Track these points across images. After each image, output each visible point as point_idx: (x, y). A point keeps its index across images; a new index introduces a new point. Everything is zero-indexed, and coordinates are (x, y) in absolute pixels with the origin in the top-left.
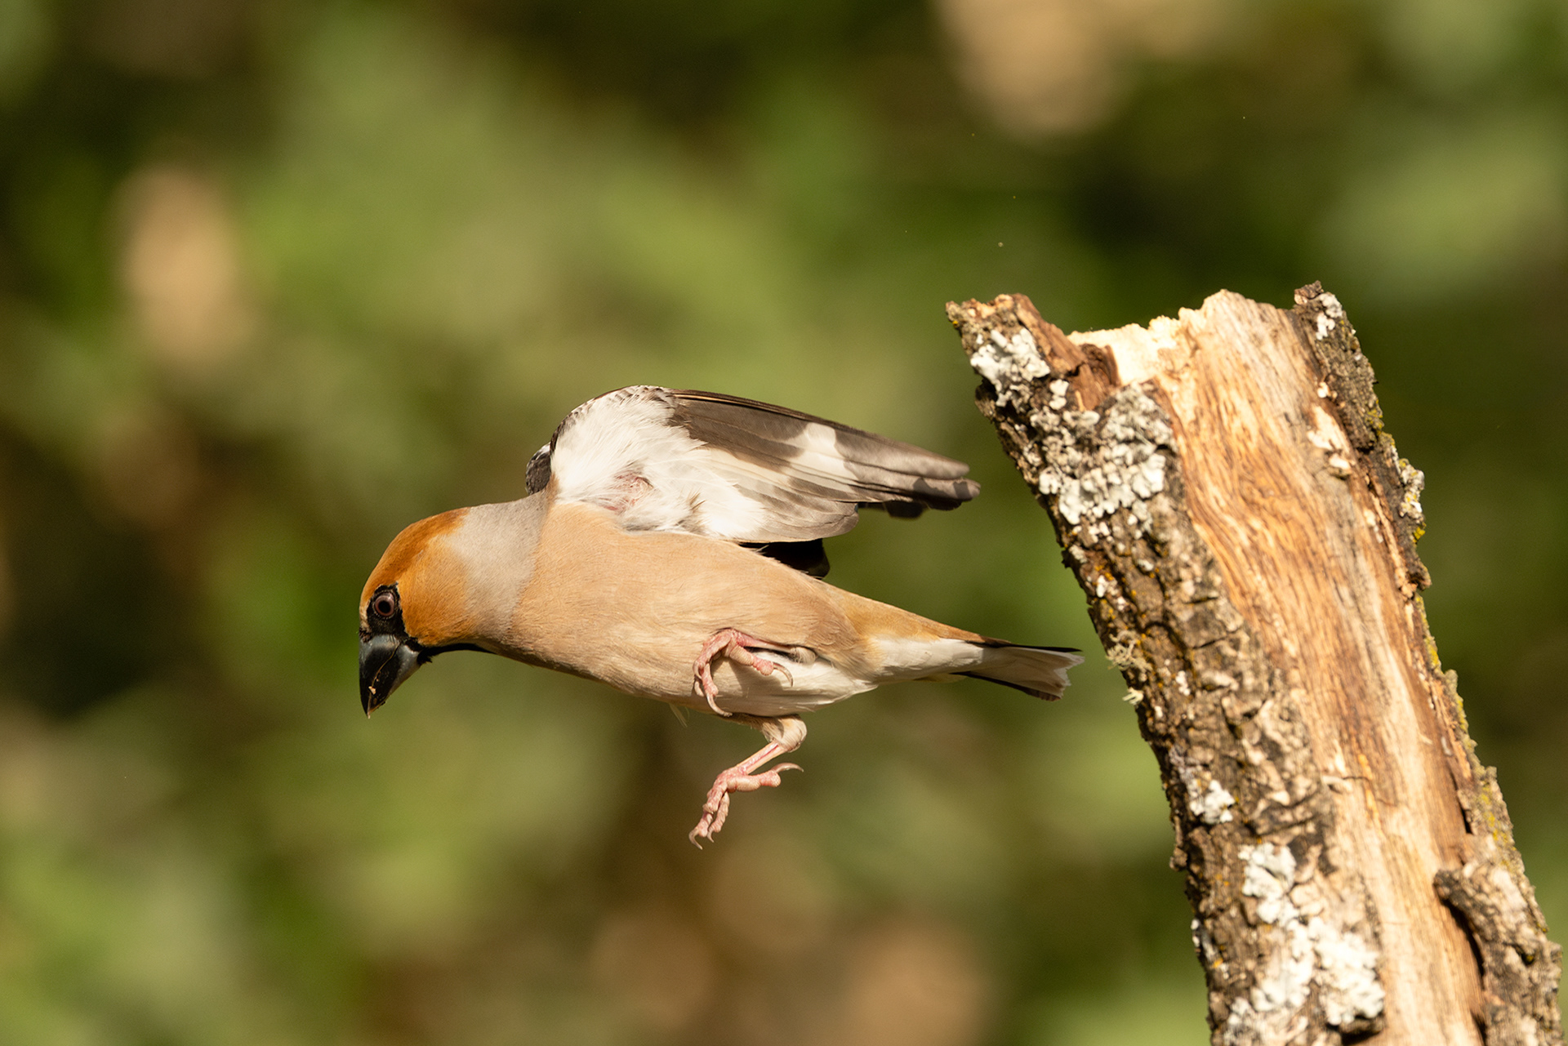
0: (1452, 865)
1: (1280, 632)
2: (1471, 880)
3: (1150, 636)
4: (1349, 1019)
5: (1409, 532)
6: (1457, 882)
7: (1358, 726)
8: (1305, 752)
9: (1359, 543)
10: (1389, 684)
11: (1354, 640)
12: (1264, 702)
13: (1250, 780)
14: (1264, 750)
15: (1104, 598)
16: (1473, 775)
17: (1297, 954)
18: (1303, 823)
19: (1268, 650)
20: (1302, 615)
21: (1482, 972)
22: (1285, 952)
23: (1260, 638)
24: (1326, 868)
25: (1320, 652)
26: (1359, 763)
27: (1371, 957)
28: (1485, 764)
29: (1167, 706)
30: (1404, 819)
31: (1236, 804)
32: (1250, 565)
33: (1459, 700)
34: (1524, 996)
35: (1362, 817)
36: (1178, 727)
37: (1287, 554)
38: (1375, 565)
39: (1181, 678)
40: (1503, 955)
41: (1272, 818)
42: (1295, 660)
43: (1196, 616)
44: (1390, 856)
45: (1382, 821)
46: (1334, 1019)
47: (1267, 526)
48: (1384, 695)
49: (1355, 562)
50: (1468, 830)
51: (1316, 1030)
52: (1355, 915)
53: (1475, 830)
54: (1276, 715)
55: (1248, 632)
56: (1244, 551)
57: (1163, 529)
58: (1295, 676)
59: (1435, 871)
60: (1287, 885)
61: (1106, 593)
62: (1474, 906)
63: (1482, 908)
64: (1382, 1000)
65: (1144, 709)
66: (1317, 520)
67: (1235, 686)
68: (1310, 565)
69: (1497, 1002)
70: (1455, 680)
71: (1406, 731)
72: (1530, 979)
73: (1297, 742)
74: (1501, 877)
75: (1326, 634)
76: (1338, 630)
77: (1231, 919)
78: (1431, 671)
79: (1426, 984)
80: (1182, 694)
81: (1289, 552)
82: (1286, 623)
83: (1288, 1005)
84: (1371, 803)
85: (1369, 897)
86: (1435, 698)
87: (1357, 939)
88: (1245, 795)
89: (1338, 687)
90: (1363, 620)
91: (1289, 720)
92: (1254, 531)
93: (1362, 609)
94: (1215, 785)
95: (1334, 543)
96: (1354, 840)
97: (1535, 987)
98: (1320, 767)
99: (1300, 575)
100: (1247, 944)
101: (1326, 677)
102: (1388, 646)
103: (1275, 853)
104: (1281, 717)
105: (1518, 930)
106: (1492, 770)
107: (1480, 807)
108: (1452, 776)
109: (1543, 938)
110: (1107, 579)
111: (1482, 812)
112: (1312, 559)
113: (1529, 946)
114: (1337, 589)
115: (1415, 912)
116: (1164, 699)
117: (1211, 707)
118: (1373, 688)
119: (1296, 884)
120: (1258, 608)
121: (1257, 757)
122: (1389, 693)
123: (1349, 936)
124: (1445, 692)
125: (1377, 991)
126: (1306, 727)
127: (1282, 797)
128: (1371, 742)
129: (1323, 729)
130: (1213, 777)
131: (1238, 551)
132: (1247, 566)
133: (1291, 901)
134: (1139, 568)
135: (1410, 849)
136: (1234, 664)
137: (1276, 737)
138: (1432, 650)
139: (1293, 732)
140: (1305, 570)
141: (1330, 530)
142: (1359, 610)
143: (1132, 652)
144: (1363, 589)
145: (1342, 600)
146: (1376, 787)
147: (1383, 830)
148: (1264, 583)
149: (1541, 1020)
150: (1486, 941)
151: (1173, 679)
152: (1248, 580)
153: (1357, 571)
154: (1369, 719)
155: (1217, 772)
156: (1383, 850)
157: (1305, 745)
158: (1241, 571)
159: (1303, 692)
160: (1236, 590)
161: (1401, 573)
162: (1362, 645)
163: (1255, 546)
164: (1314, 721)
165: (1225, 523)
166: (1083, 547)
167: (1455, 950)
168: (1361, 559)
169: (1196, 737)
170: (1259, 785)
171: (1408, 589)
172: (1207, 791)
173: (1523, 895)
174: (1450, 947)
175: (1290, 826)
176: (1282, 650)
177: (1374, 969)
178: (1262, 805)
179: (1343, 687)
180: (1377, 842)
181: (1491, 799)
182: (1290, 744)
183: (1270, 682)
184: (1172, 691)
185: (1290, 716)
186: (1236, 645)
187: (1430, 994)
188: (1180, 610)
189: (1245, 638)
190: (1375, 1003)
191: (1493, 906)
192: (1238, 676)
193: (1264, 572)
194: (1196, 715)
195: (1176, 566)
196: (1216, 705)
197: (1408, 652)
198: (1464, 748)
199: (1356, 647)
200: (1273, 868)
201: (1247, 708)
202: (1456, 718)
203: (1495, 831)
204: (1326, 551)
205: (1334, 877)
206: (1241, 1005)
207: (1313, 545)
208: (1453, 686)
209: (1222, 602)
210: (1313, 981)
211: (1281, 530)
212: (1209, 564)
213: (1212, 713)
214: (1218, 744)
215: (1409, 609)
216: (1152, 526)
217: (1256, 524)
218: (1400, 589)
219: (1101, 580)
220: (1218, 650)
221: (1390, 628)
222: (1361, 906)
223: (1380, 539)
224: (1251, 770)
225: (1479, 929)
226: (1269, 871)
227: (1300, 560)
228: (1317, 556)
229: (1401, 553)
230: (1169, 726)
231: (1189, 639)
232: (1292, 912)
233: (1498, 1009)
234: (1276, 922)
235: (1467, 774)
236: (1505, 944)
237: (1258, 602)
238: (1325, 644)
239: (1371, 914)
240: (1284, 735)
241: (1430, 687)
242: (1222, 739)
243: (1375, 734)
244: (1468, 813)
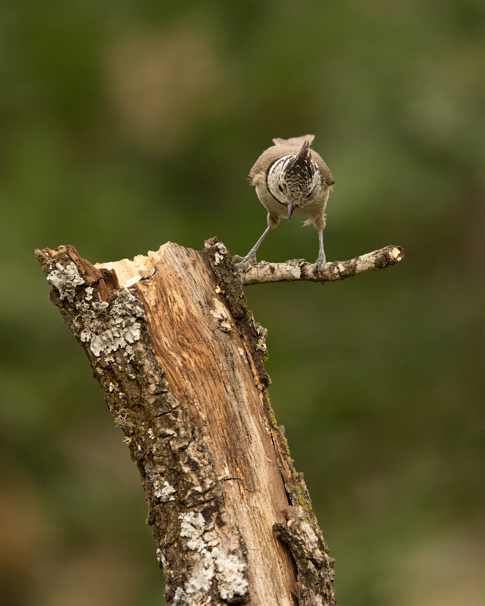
0: (282, 521)
1: (198, 408)
2: (290, 528)
3: (135, 411)
4: (231, 596)
5: (261, 358)
6: (284, 529)
7: (236, 454)
8: (210, 467)
9: (236, 364)
10: (251, 433)
11: (234, 411)
12: (189, 443)
13: (183, 481)
14: (190, 466)
15: (112, 392)
16: (292, 476)
17: (206, 565)
18: (208, 501)
19: (192, 417)
20: (208, 400)
21: (296, 572)
22: (201, 565)
23: (188, 411)
24: (221, 524)
25: (217, 418)
26: (236, 472)
27: (242, 566)
28: (298, 471)
29: (144, 446)
30: (258, 498)
31: (177, 492)
32: (183, 376)
33: (285, 440)
34: (317, 584)
35: (238, 498)
36: (148, 455)
37: (200, 370)
38: (244, 375)
39: (150, 431)
40: (307, 564)
41: (194, 499)
42: (205, 422)
43: (156, 401)
44: (252, 517)
45: (247, 500)
46: (224, 597)
47: (191, 357)
48: (248, 438)
49: (234, 373)
50: (290, 504)
51: (216, 602)
52: (234, 546)
53: (293, 503)
54: (195, 448)
55: (182, 408)
56: (179, 369)
57: (140, 359)
58: (205, 430)
59: (273, 523)
60: (202, 532)
61: (113, 390)
62: (292, 540)
63: (296, 542)
64: (247, 587)
65: (132, 446)
66: (215, 353)
67: (175, 435)
68: (212, 375)
69: (304, 587)
70: (283, 430)
71: (259, 456)
72: (320, 576)
73: (206, 462)
74: (306, 526)
75: (220, 409)
76: (225, 406)
77: (175, 548)
78: (272, 426)
79: (269, 579)
80: (150, 439)
81: (202, 369)
82: (201, 404)
83: (202, 590)
84: (242, 491)
85: (241, 537)
86: (274, 439)
87: (235, 558)
88: (181, 488)
89: (226, 435)
90: (238, 403)
91: (201, 451)
92: (184, 359)
93: (237, 397)
94: (166, 483)
95: (223, 365)
96: (234, 509)
97: (322, 580)
98: (217, 474)
99: (207, 380)
100: (183, 561)
101: (220, 430)
102: (250, 414)
103: (195, 516)
104: (198, 450)
105: (314, 552)
106: (302, 474)
107: (295, 491)
108: (282, 477)
109: (326, 555)
110: (113, 383)
111: (297, 495)
112: (213, 372)
113: (319, 560)
114: (225, 386)
115: (264, 544)
116: (142, 441)
117: (164, 445)
118: (243, 435)
119: (206, 531)
120: (187, 396)
121: (186, 469)
122: (251, 437)
123: (231, 556)
124: (278, 436)
125: (245, 583)
126: (210, 454)
127: (199, 489)
128: (242, 461)
129: (219, 455)
130: (166, 480)
131: (177, 368)
132: (181, 376)
133: (203, 540)
134: (129, 378)
135: (262, 513)
136: (175, 424)
137: (196, 459)
138: (272, 416)
139: (204, 457)
140: (209, 377)
141: (222, 358)
142: (236, 397)
143: (126, 419)
144: (238, 387)
145: (227, 392)
146: (245, 483)
147: (247, 504)
148: (190, 384)
149: (325, 596)
150: (299, 558)
151: (146, 432)
152: (182, 383)
153: (235, 377)
154: (241, 450)
155: (167, 477)
156: (248, 514)
157: (210, 463)
158: (178, 378)
159: (209, 437)
160: (176, 388)
161: (257, 378)
162: (237, 414)
163: (185, 366)
164: (214, 452)
165: (170, 355)
166: (102, 368)
167: (283, 562)
168: (237, 372)
169: (157, 460)
170: (187, 483)
171: (260, 387)
172: (163, 486)
173: (316, 535)
174: (281, 561)
175: (203, 503)
176: (199, 417)
177: (243, 572)
178: (189, 493)
179: (228, 435)
180: (245, 510)
181: (301, 488)
182: (203, 463)
183: (193, 433)
184: (145, 438)
185: (202, 449)
186: (176, 415)
187: (271, 584)
188: (149, 398)
189: (180, 411)
190: (244, 589)
191: (302, 541)
192: (177, 430)
193: (189, 379)
194: (157, 449)
195: (147, 377)
196: (166, 444)
197: (260, 417)
198: (288, 463)
199: (235, 415)
200: (194, 523)
201: (181, 446)
202: (284, 448)
203: (303, 503)
204: (219, 369)
205: (223, 528)
206: (179, 590)
207: (213, 366)
208: (282, 433)
209: (169, 394)
210: (214, 578)
211: (197, 358)
212: (163, 376)
213: (164, 448)
214: (168, 463)
215: (261, 396)
216: (134, 357)
217: (186, 356)
218: (257, 386)
219: (111, 384)
220: (167, 417)
221: (251, 405)
222: (237, 541)
223: (246, 362)
224: (184, 476)
225: (295, 552)
226: (192, 525)
227: (207, 373)
228: (215, 371)
229: (256, 368)
230: (145, 455)
231: (154, 413)
232: (203, 545)
233: (304, 591)
234: (196, 550)
235: (289, 476)
236: (307, 559)
237: (186, 394)
238: (219, 413)
239: (243, 545)
240: (199, 458)
241: (271, 434)
242: (170, 460)
243: (244, 457)
244: (290, 495)
